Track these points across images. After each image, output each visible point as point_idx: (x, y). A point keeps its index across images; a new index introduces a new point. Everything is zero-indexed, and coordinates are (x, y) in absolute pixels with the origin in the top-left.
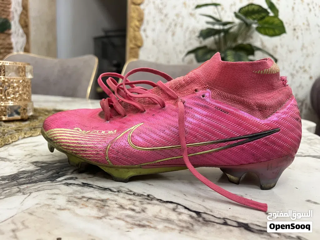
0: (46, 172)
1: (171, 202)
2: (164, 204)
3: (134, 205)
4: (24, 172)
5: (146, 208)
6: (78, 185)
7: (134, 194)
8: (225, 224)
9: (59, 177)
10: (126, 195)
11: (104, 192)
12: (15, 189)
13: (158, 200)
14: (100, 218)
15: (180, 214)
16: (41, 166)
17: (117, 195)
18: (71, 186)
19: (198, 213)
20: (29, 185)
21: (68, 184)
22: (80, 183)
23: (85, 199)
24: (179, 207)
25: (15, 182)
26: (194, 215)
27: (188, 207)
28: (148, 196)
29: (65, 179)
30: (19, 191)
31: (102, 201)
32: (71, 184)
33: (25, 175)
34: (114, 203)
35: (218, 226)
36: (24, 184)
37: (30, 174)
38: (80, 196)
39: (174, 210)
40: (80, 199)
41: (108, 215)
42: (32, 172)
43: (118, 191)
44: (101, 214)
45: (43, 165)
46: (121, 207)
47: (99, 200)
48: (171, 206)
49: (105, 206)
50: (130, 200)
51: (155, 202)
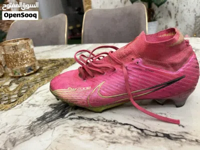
0: (59, 112)
1: (127, 124)
2: (123, 126)
3: (108, 129)
4: (47, 113)
5: (114, 130)
6: (76, 118)
7: (106, 121)
8: (157, 136)
9: (66, 114)
10: (102, 122)
11: (91, 122)
13: (120, 123)
14: (92, 140)
15: (132, 132)
16: (54, 108)
17: (98, 123)
18: (73, 120)
19: (142, 130)
20: (52, 122)
21: (71, 119)
22: (77, 117)
23: (82, 128)
24: (132, 127)
25: (45, 122)
26: (140, 131)
27: (136, 126)
28: (114, 121)
29: (69, 115)
31: (91, 128)
32: (73, 118)
33: (48, 116)
34: (97, 129)
35: (153, 138)
36: (49, 122)
37: (50, 114)
38: (79, 126)
39: (129, 129)
40: (80, 128)
41: (95, 138)
42: (51, 112)
43: (98, 120)
44: (92, 138)
45: (55, 106)
46: (101, 131)
47: (89, 128)
48: (127, 127)
49: (93, 131)
50: (105, 125)
51: (118, 125)
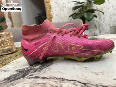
0: (21, 74)
1: (72, 80)
2: (70, 82)
3: (57, 84)
4: (13, 75)
5: (62, 85)
6: (34, 78)
7: (57, 79)
9: (26, 75)
10: (53, 79)
11: (44, 79)
12: (9, 84)
13: (67, 80)
15: (77, 85)
16: (19, 72)
17: (50, 80)
18: (31, 79)
19: (84, 84)
20: (15, 81)
21: (30, 78)
23: (37, 84)
24: (76, 82)
25: (9, 81)
27: (79, 81)
28: (62, 78)
29: (29, 76)
30: (11, 85)
31: (44, 84)
32: (31, 78)
33: (13, 77)
34: (49, 84)
36: (13, 81)
37: (15, 76)
38: (35, 83)
39: (74, 84)
42: (16, 75)
43: (50, 78)
45: (20, 71)
46: (52, 86)
48: (73, 82)
49: (45, 86)
50: (55, 82)
51: (65, 81)
